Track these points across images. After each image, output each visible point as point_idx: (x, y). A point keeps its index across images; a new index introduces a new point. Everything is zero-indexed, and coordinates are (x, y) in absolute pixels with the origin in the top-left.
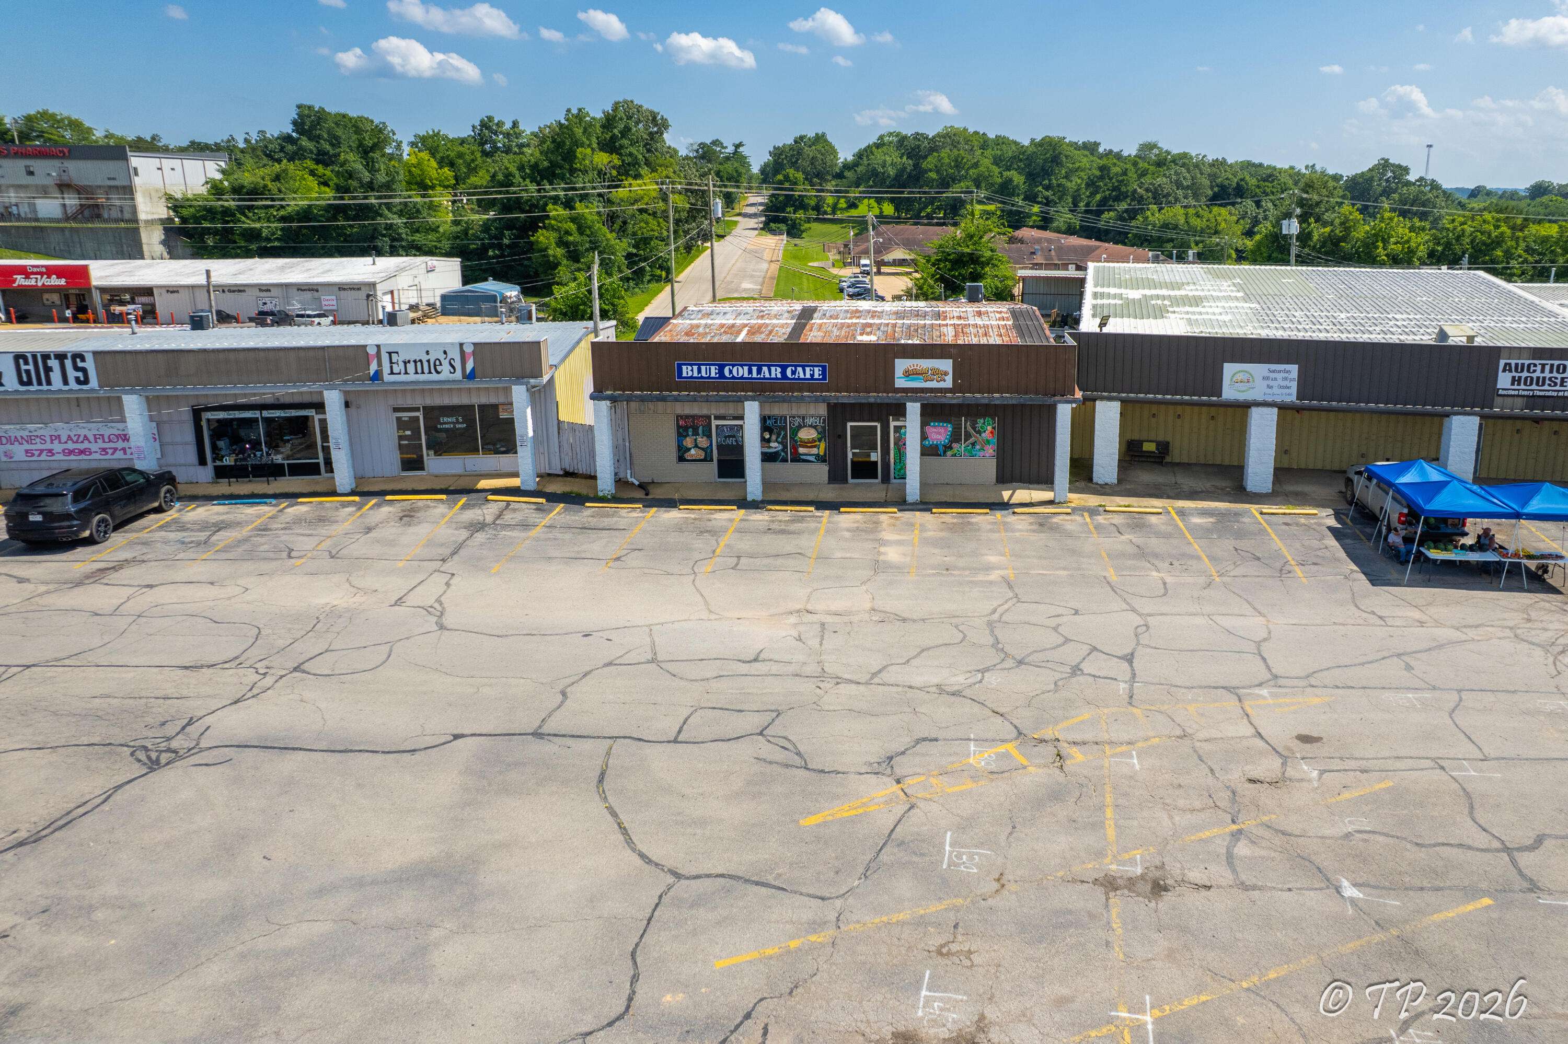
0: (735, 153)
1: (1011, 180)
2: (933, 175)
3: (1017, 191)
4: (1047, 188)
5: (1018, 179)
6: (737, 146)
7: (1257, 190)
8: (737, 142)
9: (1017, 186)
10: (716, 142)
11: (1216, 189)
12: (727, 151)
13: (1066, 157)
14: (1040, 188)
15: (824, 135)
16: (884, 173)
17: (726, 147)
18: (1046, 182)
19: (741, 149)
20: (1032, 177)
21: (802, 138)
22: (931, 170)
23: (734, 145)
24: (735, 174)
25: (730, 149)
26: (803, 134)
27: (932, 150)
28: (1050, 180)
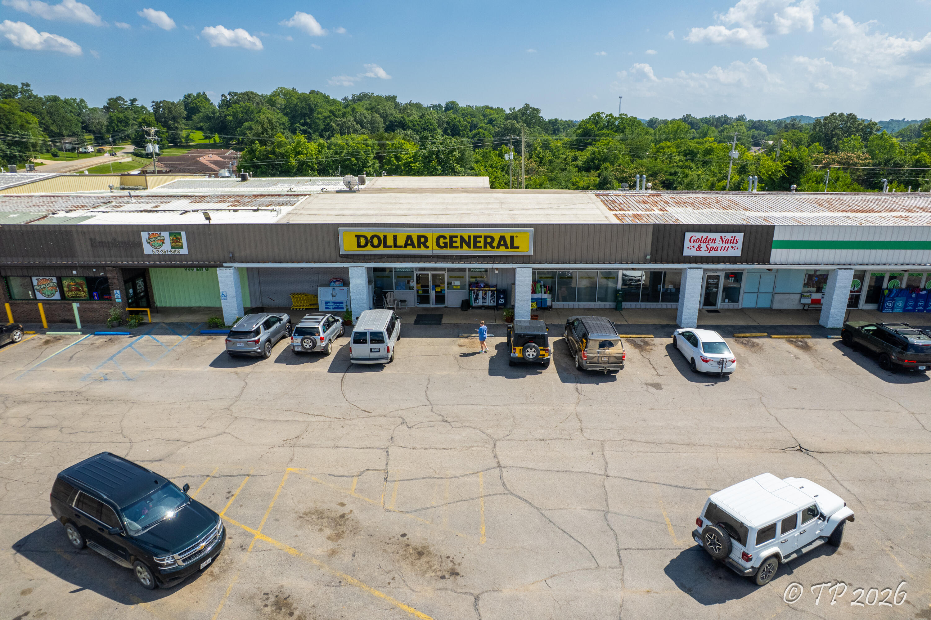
0: (132, 105)
2: (230, 118)
4: (303, 125)
6: (133, 100)
7: (410, 124)
8: (133, 98)
10: (119, 98)
11: (387, 123)
12: (127, 103)
14: (298, 125)
15: (204, 93)
16: (214, 117)
17: (126, 101)
19: (136, 103)
21: (189, 96)
22: (230, 115)
23: (131, 100)
24: (124, 118)
25: (129, 103)
26: (190, 93)
28: (305, 120)
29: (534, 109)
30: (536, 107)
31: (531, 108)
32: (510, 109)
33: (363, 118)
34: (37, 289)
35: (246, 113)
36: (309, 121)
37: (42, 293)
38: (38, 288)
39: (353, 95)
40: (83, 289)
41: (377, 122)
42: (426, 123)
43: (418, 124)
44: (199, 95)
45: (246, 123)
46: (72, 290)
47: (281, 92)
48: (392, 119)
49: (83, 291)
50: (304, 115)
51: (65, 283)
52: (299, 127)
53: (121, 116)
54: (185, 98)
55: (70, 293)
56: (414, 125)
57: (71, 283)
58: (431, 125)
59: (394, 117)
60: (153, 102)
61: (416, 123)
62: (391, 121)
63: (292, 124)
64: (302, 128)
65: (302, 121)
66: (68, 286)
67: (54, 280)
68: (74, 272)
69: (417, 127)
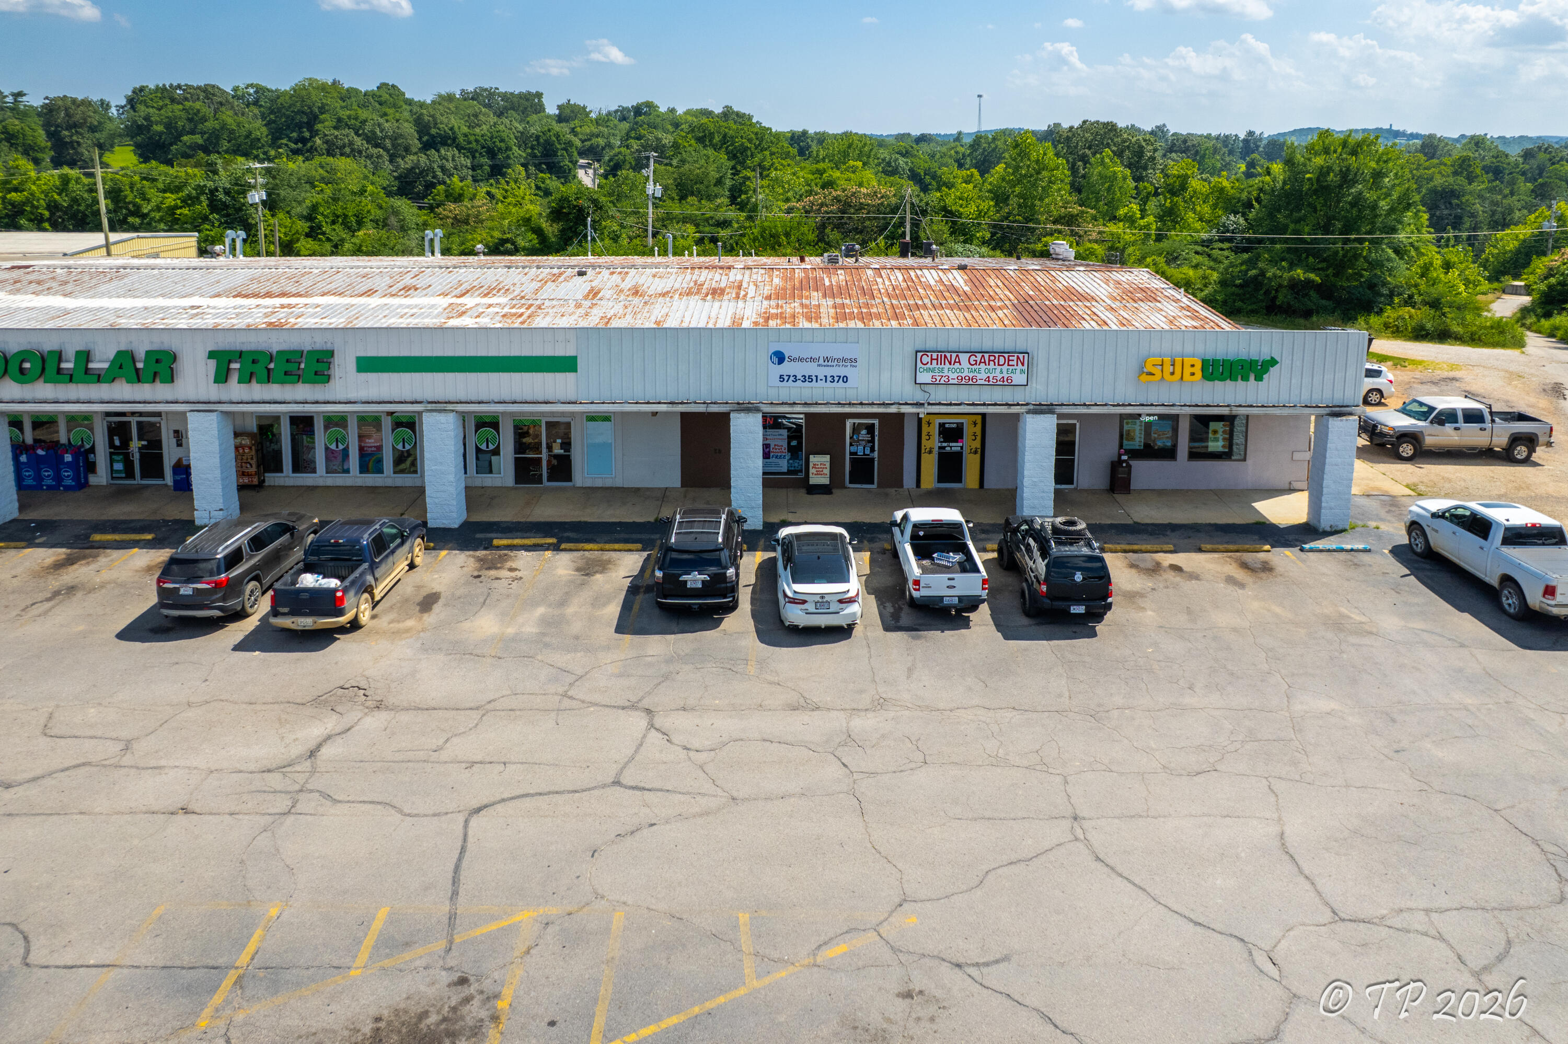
35: (191, 120)
36: (307, 134)
41: (402, 137)
42: (492, 138)
43: (477, 141)
45: (185, 138)
48: (433, 131)
50: (300, 126)
56: (470, 143)
58: (502, 141)
59: (439, 129)
60: (49, 98)
62: (433, 137)
63: (274, 139)
64: (293, 146)
65: (294, 135)
69: (474, 145)
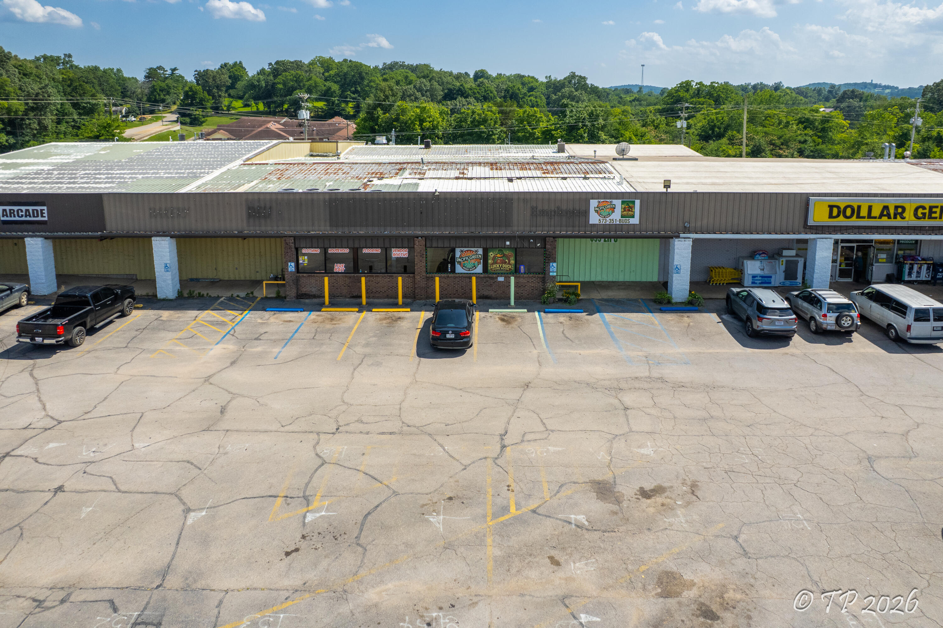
0: (173, 74)
1: (330, 88)
2: (280, 86)
3: (335, 95)
4: (354, 93)
5: (335, 87)
6: (174, 70)
7: (470, 91)
8: (173, 68)
9: (334, 92)
10: (160, 68)
11: (446, 91)
12: (167, 73)
13: (366, 73)
14: (349, 93)
15: (241, 63)
16: (259, 85)
17: (167, 71)
18: (353, 89)
19: (176, 72)
20: (344, 87)
21: (226, 65)
22: (279, 83)
23: (171, 70)
24: (166, 87)
25: (169, 72)
26: (227, 62)
27: (285, 71)
28: (356, 88)
29: (580, 77)
30: (583, 75)
31: (577, 76)
32: (546, 77)
33: (423, 86)
34: (458, 262)
35: (296, 81)
36: (359, 89)
37: (463, 267)
38: (460, 260)
39: (384, 64)
40: (509, 261)
41: (436, 90)
43: (478, 93)
44: (235, 64)
46: (496, 263)
47: (318, 60)
49: (509, 263)
50: (355, 83)
51: (491, 254)
52: (350, 95)
53: (163, 85)
54: (221, 67)
55: (494, 266)
56: (474, 93)
57: (498, 255)
60: (196, 71)
61: (476, 91)
63: (343, 92)
66: (494, 258)
67: (480, 251)
68: (508, 243)
